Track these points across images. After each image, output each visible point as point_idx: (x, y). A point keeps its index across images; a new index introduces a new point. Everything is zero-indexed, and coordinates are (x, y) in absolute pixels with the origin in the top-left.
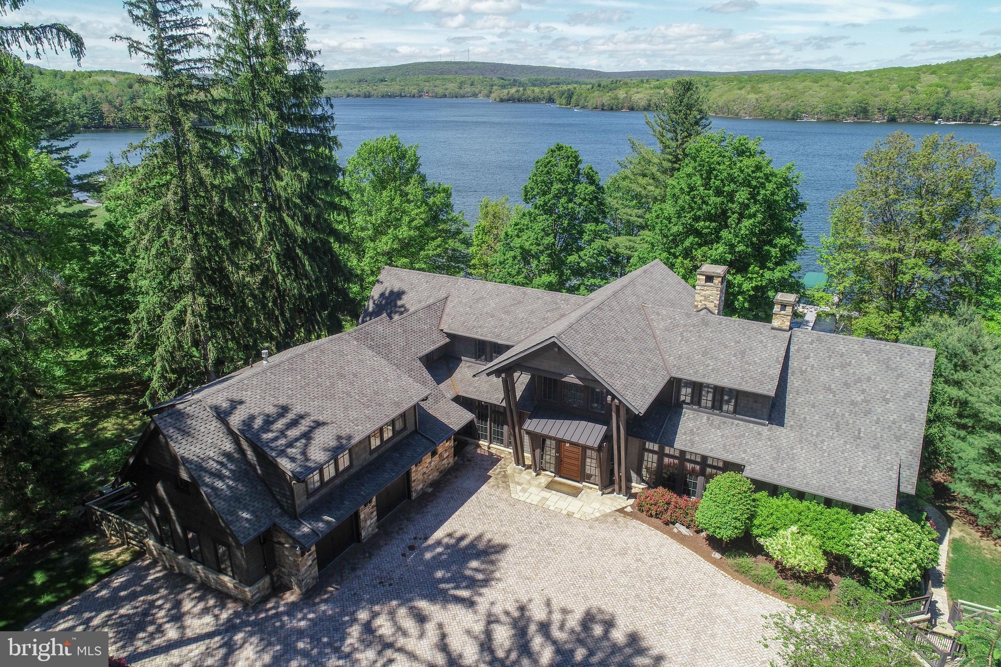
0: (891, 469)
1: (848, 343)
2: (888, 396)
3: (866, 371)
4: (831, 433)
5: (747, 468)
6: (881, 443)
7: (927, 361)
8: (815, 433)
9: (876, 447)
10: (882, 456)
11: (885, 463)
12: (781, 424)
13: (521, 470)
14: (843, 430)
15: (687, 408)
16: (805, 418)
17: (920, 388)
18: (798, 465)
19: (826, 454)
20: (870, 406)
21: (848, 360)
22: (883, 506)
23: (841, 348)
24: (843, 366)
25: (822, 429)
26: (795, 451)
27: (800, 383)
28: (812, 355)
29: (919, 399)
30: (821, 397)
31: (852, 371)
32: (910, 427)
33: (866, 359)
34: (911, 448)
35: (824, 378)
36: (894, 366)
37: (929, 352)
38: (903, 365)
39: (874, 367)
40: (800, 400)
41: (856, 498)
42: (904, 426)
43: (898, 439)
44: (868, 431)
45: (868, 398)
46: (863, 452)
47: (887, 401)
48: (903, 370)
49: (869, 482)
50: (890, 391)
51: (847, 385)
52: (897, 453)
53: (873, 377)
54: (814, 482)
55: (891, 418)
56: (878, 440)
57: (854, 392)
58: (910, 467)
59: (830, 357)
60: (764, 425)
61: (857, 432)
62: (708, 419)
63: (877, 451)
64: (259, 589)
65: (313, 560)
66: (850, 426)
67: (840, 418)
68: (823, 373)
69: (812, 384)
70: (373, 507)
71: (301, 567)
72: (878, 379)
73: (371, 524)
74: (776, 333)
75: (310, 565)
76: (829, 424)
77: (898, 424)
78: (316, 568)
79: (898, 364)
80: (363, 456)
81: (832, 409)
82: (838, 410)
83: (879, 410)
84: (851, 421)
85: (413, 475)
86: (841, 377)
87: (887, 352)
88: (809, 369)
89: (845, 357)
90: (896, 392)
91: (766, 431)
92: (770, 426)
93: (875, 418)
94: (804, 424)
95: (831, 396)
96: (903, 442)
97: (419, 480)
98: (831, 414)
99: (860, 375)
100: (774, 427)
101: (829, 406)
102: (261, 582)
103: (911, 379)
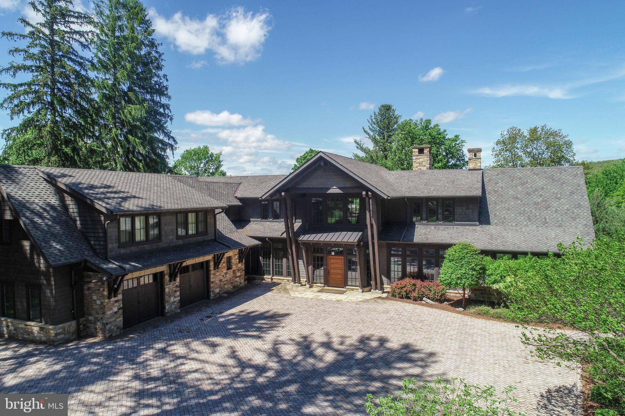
1: (522, 171)
2: (559, 196)
3: (540, 184)
4: (525, 223)
6: (563, 224)
7: (579, 173)
8: (514, 225)
9: (560, 226)
13: (298, 286)
14: (534, 220)
15: (418, 225)
16: (504, 217)
17: (579, 188)
18: (508, 240)
19: (526, 233)
20: (548, 203)
21: (525, 181)
23: (519, 175)
24: (522, 184)
25: (518, 221)
26: (503, 234)
28: (500, 181)
30: (513, 203)
31: (529, 186)
32: (580, 211)
33: (537, 178)
34: (585, 222)
35: (511, 192)
36: (557, 179)
37: (578, 168)
38: (563, 177)
39: (544, 182)
40: (498, 208)
42: (575, 211)
43: (574, 219)
44: (552, 217)
45: (546, 199)
46: (552, 230)
47: (559, 199)
48: (564, 180)
50: (559, 193)
51: (528, 193)
53: (545, 187)
54: (524, 246)
55: (565, 208)
56: (560, 222)
57: (535, 197)
59: (512, 181)
60: (476, 225)
61: (544, 220)
64: (64, 330)
65: (119, 309)
66: (538, 217)
67: (529, 213)
68: (510, 190)
69: (504, 197)
70: (177, 286)
71: (106, 309)
72: (549, 187)
73: (174, 302)
74: (472, 172)
75: (116, 313)
76: (522, 218)
77: (571, 211)
78: (121, 319)
79: (559, 177)
80: (171, 237)
81: (522, 209)
82: (526, 209)
83: (555, 205)
84: (537, 214)
85: (212, 276)
86: (523, 190)
87: (550, 172)
88: (500, 189)
89: (522, 179)
90: (563, 193)
91: (478, 228)
92: (480, 226)
93: (554, 209)
94: (505, 221)
95: (519, 202)
96: (578, 220)
97: (216, 284)
98: (522, 212)
99: (536, 187)
100: (484, 226)
101: (520, 208)
102: (67, 325)
103: (571, 184)
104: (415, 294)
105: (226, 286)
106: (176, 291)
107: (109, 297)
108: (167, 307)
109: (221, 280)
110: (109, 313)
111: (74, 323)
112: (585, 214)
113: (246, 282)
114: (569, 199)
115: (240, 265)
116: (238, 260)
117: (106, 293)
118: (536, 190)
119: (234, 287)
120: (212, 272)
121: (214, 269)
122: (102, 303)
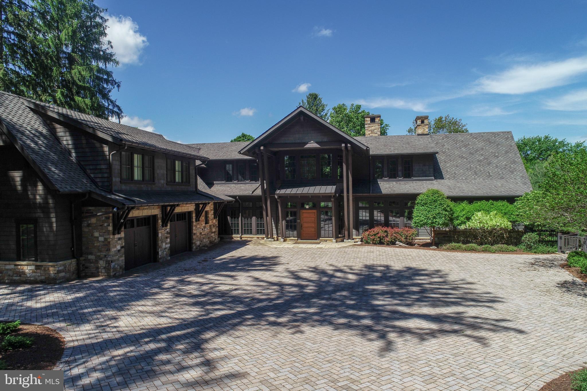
1: (463, 136)
2: (497, 154)
3: (479, 146)
4: (473, 177)
6: (504, 176)
8: (464, 178)
9: (502, 178)
10: (508, 181)
12: (442, 178)
13: (271, 241)
14: (480, 174)
16: (455, 173)
17: (512, 148)
20: (489, 160)
21: (467, 143)
24: (465, 146)
25: (467, 176)
26: (458, 185)
30: (460, 161)
31: (471, 147)
32: (516, 166)
33: (476, 141)
34: (521, 175)
35: (457, 153)
36: (493, 141)
37: (508, 132)
38: (498, 140)
39: (483, 144)
40: (448, 165)
42: (512, 166)
43: (512, 172)
44: (494, 171)
45: (486, 157)
47: (498, 157)
48: (499, 142)
50: (496, 152)
51: (470, 153)
53: (484, 148)
55: (503, 164)
57: (477, 156)
59: (456, 144)
60: (432, 180)
61: (488, 174)
62: (396, 183)
63: (504, 179)
64: (65, 267)
65: (122, 247)
66: (482, 171)
67: (475, 169)
68: (456, 151)
69: (452, 157)
70: (167, 233)
71: (111, 246)
72: (487, 148)
73: (165, 248)
74: (422, 136)
75: (119, 251)
76: (470, 173)
77: (508, 166)
78: (123, 258)
79: (494, 140)
80: (162, 182)
81: (469, 166)
82: (472, 166)
83: (495, 161)
84: (482, 169)
85: (194, 228)
86: (466, 151)
87: (486, 136)
88: (447, 150)
89: (464, 142)
90: (500, 152)
91: (435, 182)
92: (435, 180)
93: (494, 165)
94: (456, 176)
95: (465, 160)
96: (515, 173)
97: (197, 236)
98: (469, 168)
99: (477, 148)
100: (438, 180)
101: (466, 165)
102: (67, 262)
103: (505, 145)
104: (388, 239)
105: (205, 240)
106: (167, 238)
107: (114, 234)
108: (160, 253)
109: (201, 233)
110: (113, 250)
111: (74, 261)
112: (521, 168)
113: (219, 239)
114: (505, 156)
115: (214, 221)
116: (213, 216)
117: (111, 228)
118: (477, 151)
119: (211, 242)
120: (194, 224)
121: (196, 221)
122: (106, 239)
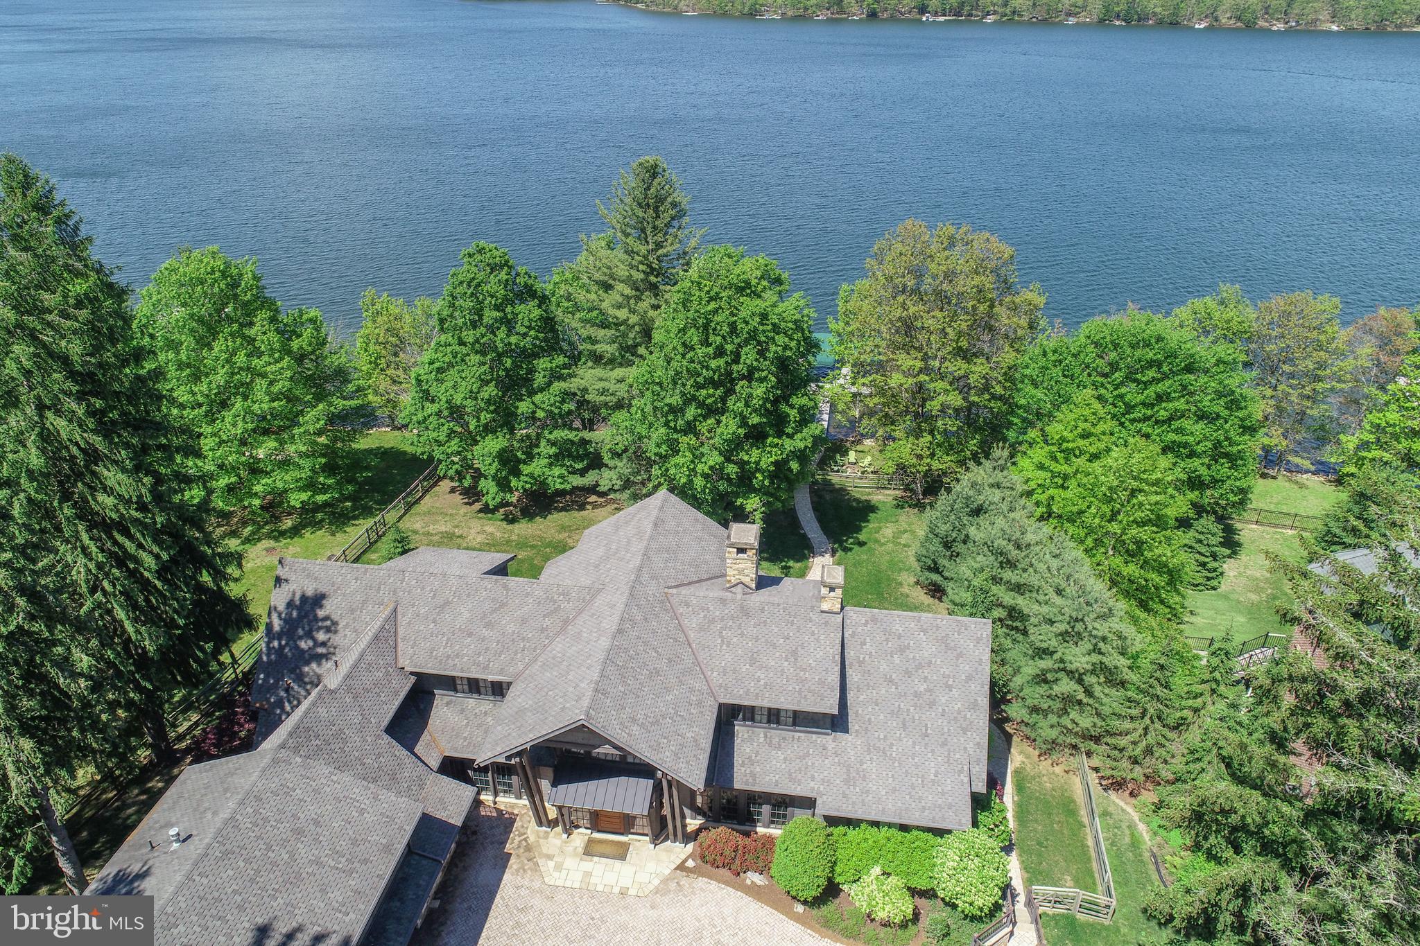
0: (961, 772)
1: (904, 621)
2: (950, 682)
3: (926, 655)
4: (898, 735)
5: (819, 802)
6: (949, 738)
7: (984, 636)
8: (882, 737)
9: (944, 744)
10: (952, 754)
11: (955, 764)
12: (846, 730)
13: (546, 832)
14: (910, 729)
15: (739, 725)
16: (870, 719)
17: (980, 668)
18: (870, 785)
19: (896, 764)
20: (934, 696)
21: (906, 643)
22: (960, 824)
23: (897, 627)
24: (902, 650)
25: (888, 730)
26: (865, 766)
27: (859, 677)
28: (868, 640)
29: (980, 681)
30: (883, 691)
31: (911, 656)
32: (974, 716)
33: (924, 638)
34: (978, 740)
35: (884, 667)
36: (953, 645)
37: (985, 624)
38: (962, 642)
39: (934, 648)
40: (861, 698)
41: (934, 820)
42: (969, 715)
43: (964, 730)
44: (935, 726)
45: (931, 686)
46: (933, 751)
47: (950, 688)
48: (962, 648)
49: (943, 794)
50: (952, 675)
51: (907, 672)
52: (965, 748)
53: (934, 660)
54: (890, 806)
55: (956, 708)
56: (946, 736)
57: (916, 681)
58: (978, 762)
59: (887, 640)
60: (827, 734)
61: (924, 730)
62: (766, 736)
63: (946, 748)
66: (917, 722)
67: (905, 714)
68: (882, 661)
69: (872, 677)
72: (939, 661)
76: (895, 724)
77: (963, 714)
79: (956, 643)
81: (897, 705)
82: (902, 705)
83: (943, 700)
84: (917, 717)
86: (901, 664)
88: (867, 658)
89: (902, 639)
90: (957, 675)
91: (830, 741)
92: (833, 733)
93: (940, 709)
94: (870, 727)
95: (893, 688)
96: (969, 733)
98: (896, 711)
99: (920, 660)
100: (838, 734)
101: (893, 701)
103: (971, 658)
112: (981, 722)
114: (963, 689)
